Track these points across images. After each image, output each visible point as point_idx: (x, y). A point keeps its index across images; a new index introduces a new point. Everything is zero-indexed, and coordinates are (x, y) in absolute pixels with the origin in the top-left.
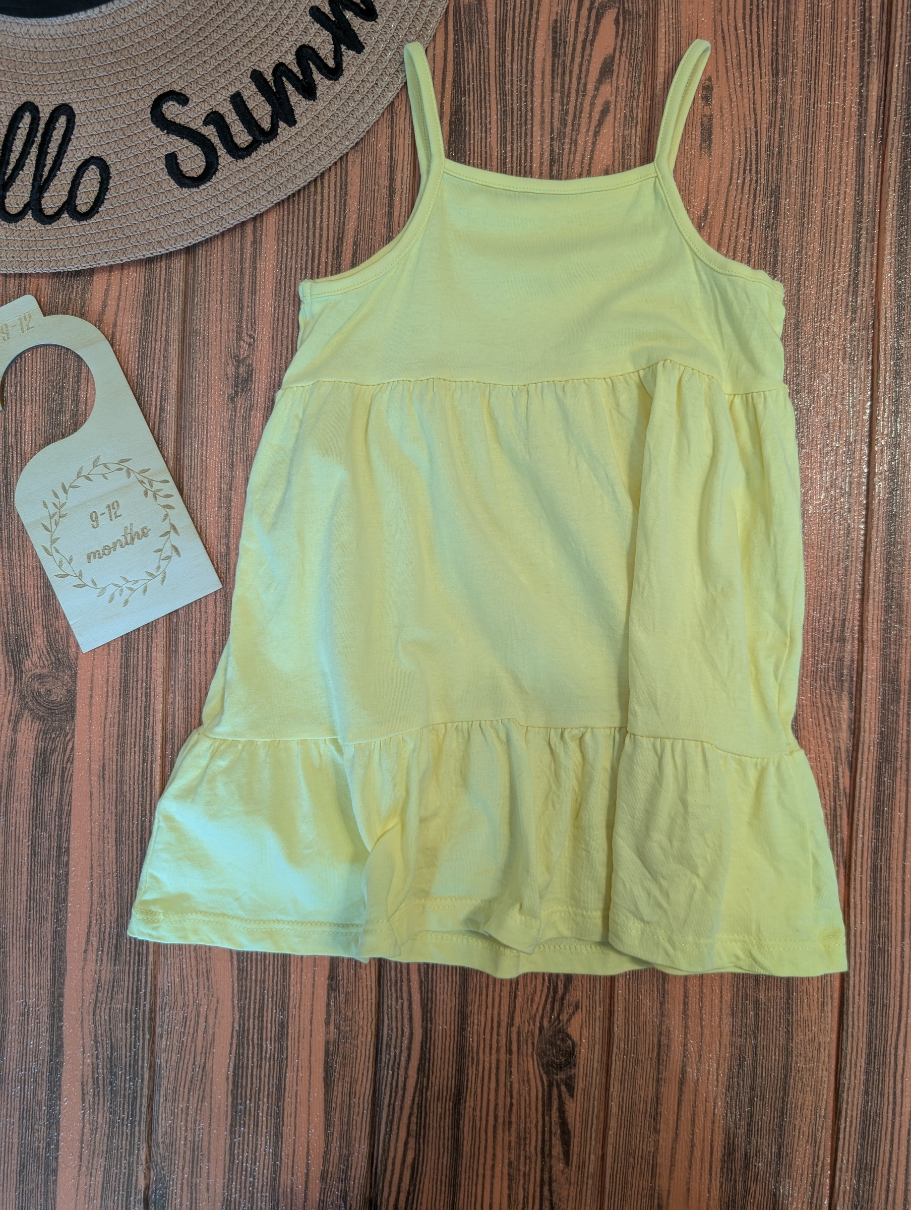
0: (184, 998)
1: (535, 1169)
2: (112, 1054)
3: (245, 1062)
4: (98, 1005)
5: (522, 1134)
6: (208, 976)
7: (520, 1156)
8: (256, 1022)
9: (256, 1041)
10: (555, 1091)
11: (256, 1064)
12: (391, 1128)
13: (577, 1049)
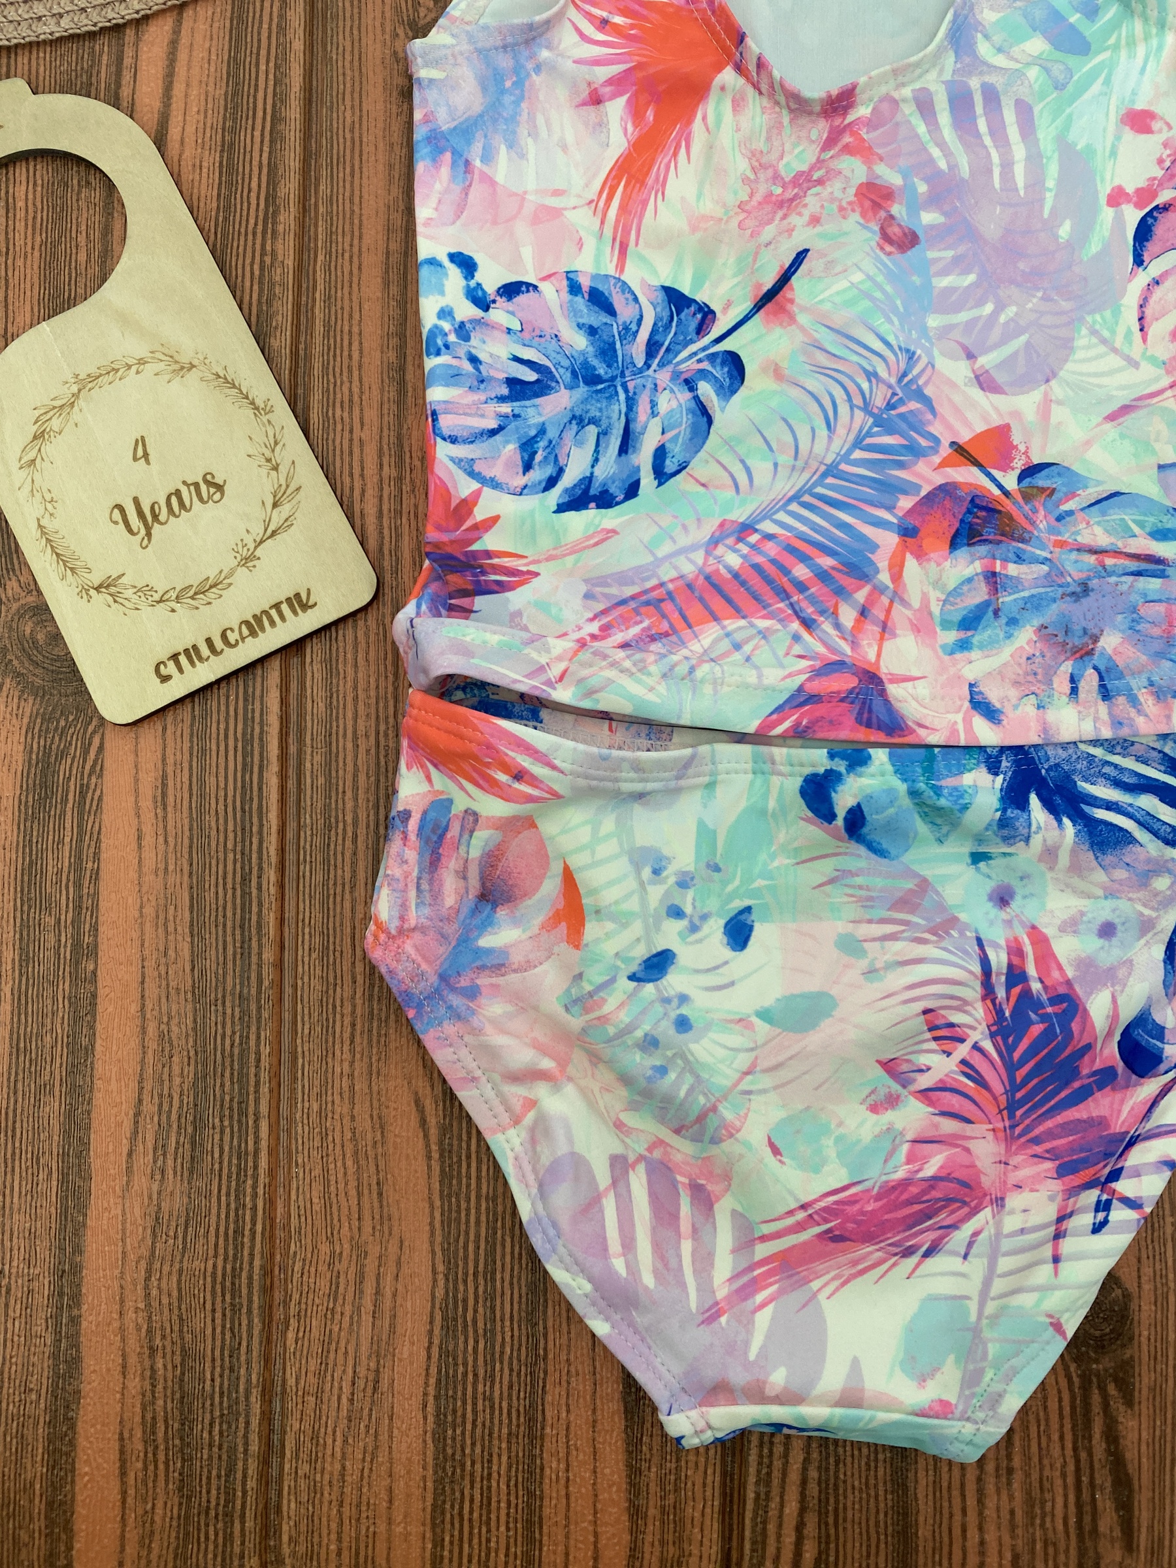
0: (332, 1243)
2: (183, 1374)
3: (461, 1369)
4: (157, 1265)
5: (1036, 1492)
6: (380, 1194)
7: (1034, 1541)
8: (481, 1281)
9: (480, 1325)
10: (1096, 1398)
11: (481, 1372)
12: (768, 1494)
13: (1134, 1306)
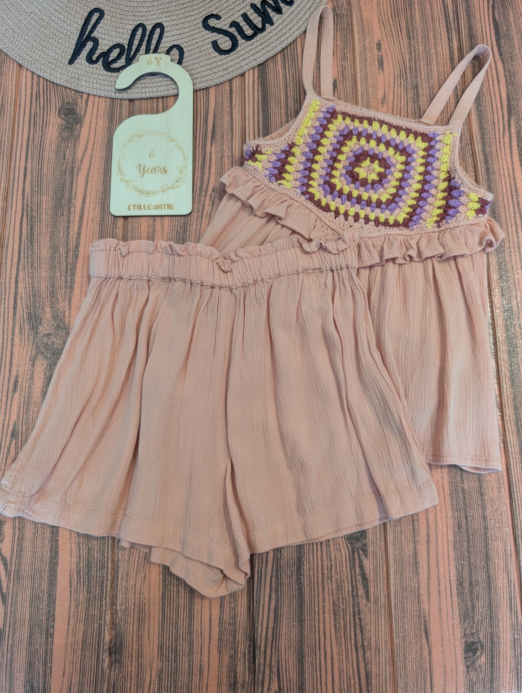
1: (349, 605)
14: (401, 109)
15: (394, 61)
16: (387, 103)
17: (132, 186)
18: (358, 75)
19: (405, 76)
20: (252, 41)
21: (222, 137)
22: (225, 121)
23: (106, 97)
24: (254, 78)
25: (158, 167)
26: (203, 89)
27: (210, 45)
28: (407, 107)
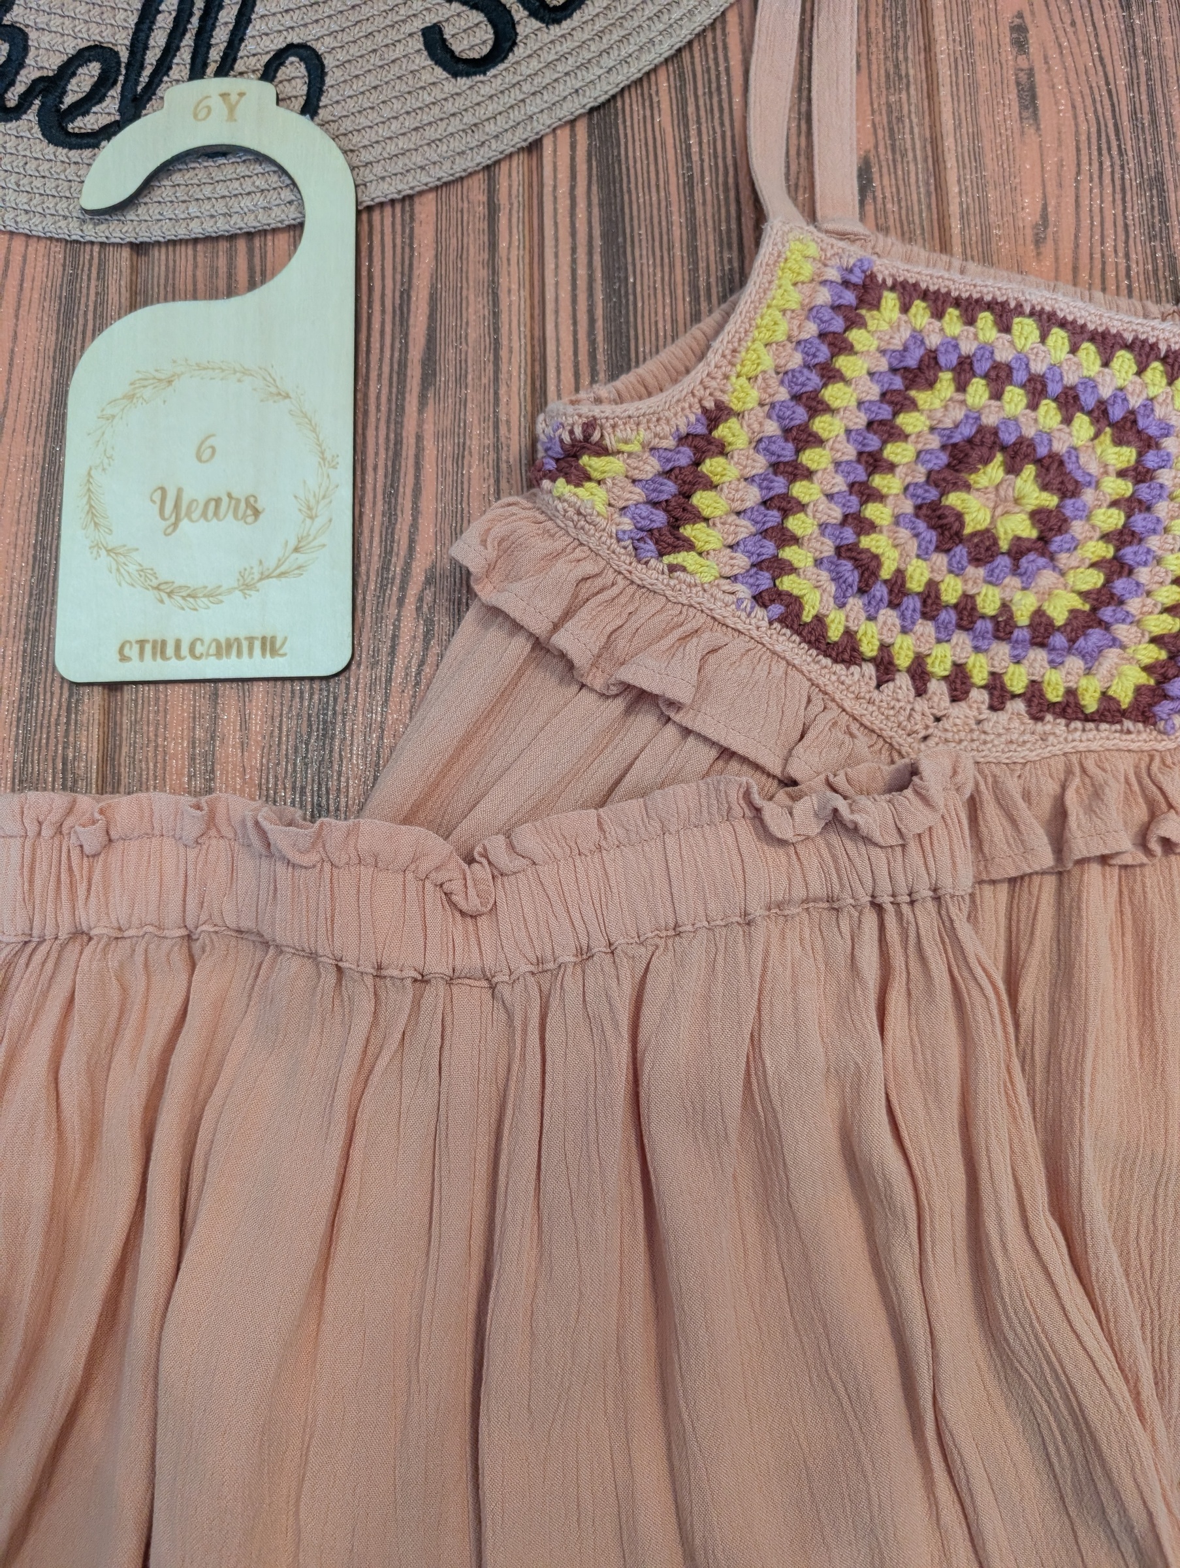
14: (1104, 263)
15: (1074, 90)
16: (1056, 242)
17: (132, 568)
18: (949, 142)
19: (1114, 144)
20: (566, 25)
21: (461, 380)
22: (472, 318)
23: (51, 238)
24: (573, 159)
25: (229, 496)
26: (393, 201)
27: (418, 43)
28: (1127, 256)
